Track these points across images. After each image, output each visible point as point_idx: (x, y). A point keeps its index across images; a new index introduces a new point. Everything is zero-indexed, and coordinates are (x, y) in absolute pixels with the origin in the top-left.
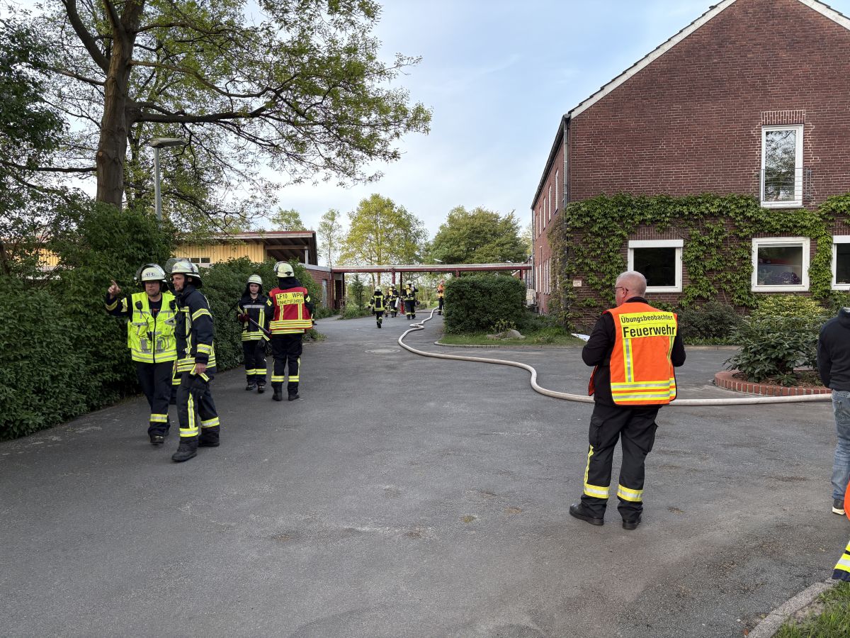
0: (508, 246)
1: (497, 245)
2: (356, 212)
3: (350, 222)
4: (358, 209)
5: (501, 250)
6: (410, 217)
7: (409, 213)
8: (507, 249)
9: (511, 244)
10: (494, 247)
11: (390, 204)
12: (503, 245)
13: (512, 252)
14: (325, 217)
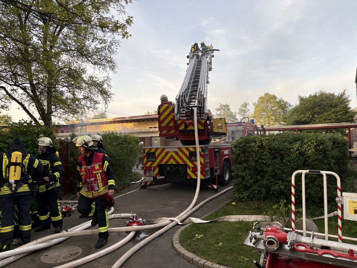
0: (341, 113)
1: (333, 113)
2: (257, 102)
3: (254, 107)
4: (258, 101)
5: (336, 116)
6: (286, 103)
7: (285, 101)
8: (340, 115)
9: (343, 112)
10: (330, 114)
11: (274, 97)
12: (337, 112)
13: (344, 117)
14: (242, 106)
